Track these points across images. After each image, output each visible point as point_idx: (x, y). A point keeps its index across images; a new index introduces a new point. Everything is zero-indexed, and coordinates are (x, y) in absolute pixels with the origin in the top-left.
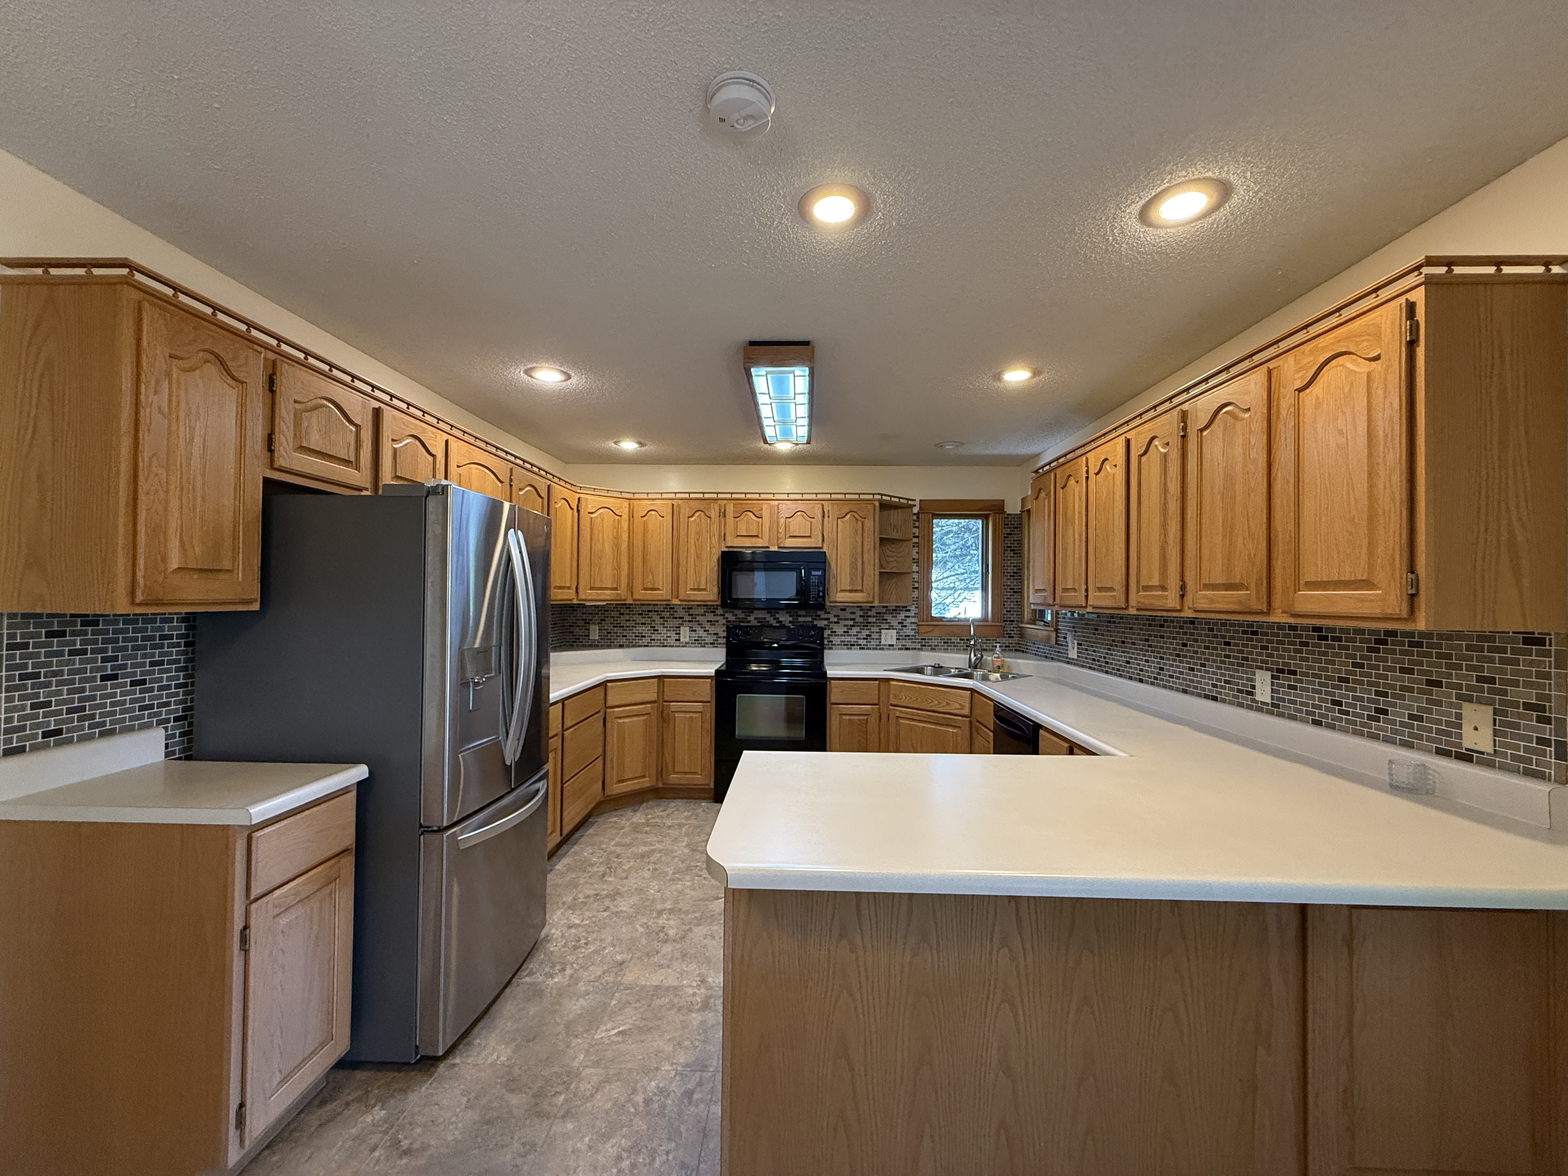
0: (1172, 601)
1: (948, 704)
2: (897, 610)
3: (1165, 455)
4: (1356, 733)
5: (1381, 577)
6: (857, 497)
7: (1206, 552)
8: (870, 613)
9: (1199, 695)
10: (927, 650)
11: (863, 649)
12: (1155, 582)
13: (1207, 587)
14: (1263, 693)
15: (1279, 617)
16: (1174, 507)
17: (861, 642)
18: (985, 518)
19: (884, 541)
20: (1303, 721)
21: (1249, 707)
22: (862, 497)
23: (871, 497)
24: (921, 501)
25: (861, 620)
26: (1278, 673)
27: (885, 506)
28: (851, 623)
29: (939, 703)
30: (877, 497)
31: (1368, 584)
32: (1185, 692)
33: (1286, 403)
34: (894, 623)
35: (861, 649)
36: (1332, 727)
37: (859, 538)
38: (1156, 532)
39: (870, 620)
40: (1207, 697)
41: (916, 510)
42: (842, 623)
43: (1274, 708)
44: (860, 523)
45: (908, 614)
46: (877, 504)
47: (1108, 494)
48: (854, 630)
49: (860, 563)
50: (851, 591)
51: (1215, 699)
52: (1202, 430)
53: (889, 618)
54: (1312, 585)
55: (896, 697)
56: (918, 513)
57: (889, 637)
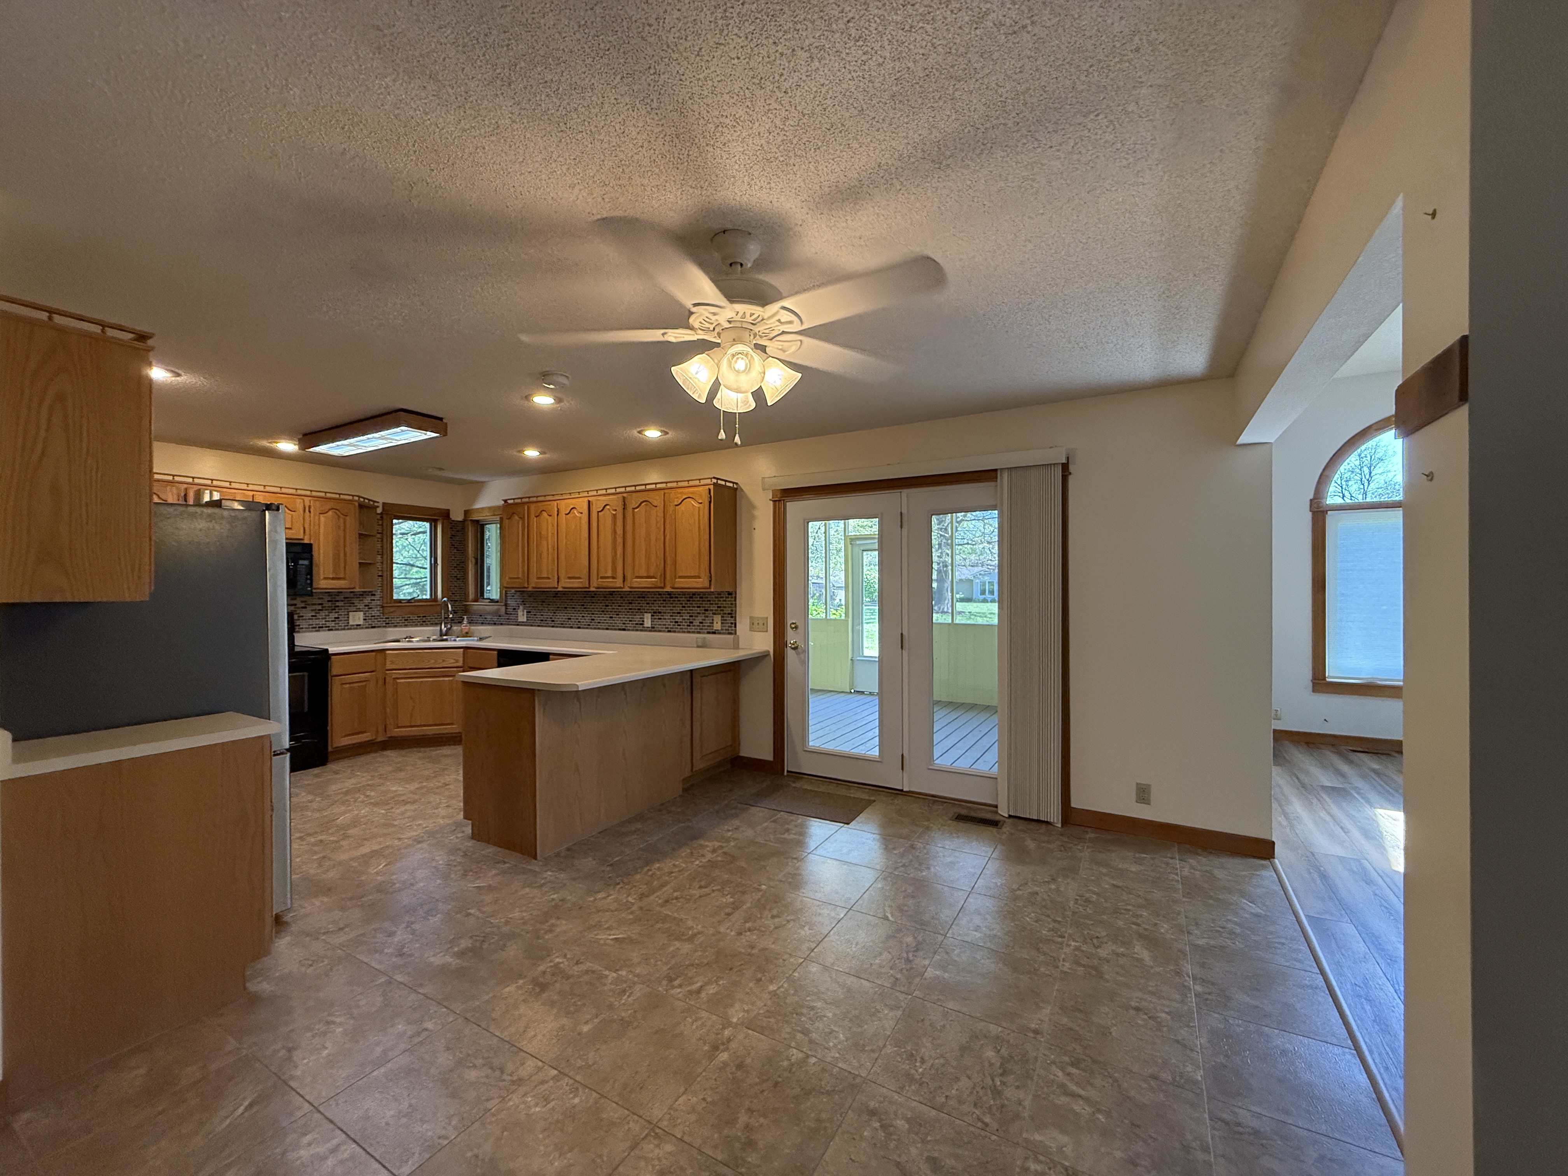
0: (619, 583)
1: (444, 661)
2: (363, 594)
3: (615, 515)
4: (684, 632)
5: (702, 575)
6: (337, 496)
7: (637, 563)
8: (338, 598)
9: (615, 629)
10: (390, 627)
11: (332, 630)
12: (609, 574)
13: (637, 577)
14: (648, 623)
15: (668, 589)
16: (620, 540)
17: (328, 624)
18: (433, 522)
19: (361, 535)
20: (664, 631)
21: (641, 630)
22: (342, 497)
23: (351, 498)
24: (384, 504)
25: (330, 604)
26: (654, 614)
27: (361, 506)
28: (320, 607)
29: (436, 661)
30: (356, 498)
31: (699, 577)
32: (607, 629)
33: (671, 509)
34: (361, 606)
35: (329, 630)
36: (675, 632)
37: (341, 533)
38: (609, 551)
39: (338, 604)
40: (620, 630)
41: (379, 510)
42: (309, 608)
43: (652, 629)
44: (341, 520)
45: (373, 598)
46: (357, 504)
47: (576, 526)
48: (323, 614)
49: (342, 555)
50: (333, 579)
51: (624, 630)
52: (634, 509)
53: (356, 601)
54: (680, 577)
55: (392, 662)
56: (382, 513)
57: (357, 618)
